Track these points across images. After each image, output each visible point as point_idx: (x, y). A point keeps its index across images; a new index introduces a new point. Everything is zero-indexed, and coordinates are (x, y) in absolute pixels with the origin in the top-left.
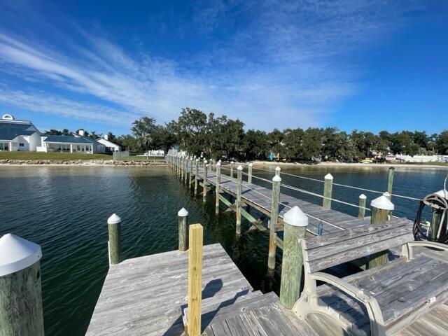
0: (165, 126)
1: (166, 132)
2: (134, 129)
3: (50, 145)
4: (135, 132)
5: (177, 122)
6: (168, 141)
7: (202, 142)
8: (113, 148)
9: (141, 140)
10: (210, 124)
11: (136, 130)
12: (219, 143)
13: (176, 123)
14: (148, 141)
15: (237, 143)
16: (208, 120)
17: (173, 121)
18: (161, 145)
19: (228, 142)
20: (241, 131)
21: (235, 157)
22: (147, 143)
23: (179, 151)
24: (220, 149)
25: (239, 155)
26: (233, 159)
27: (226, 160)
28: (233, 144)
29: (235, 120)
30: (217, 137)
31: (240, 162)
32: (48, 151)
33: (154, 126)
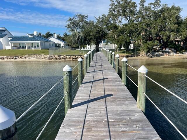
0: (95, 21)
1: (96, 27)
2: (69, 26)
3: (14, 44)
4: (70, 29)
5: (107, 16)
6: (97, 35)
7: (131, 33)
8: (60, 44)
9: (74, 35)
10: (140, 13)
11: (70, 27)
12: (150, 32)
13: (105, 16)
14: (79, 35)
15: (172, 31)
16: (138, 9)
17: (103, 15)
18: (91, 39)
19: (161, 30)
20: (178, 18)
21: (171, 48)
22: (79, 38)
23: (107, 44)
24: (151, 39)
25: (175, 44)
26: (167, 49)
27: (158, 51)
28: (168, 33)
29: (170, 6)
30: (148, 25)
31: (176, 52)
32: (13, 49)
33: (86, 22)
